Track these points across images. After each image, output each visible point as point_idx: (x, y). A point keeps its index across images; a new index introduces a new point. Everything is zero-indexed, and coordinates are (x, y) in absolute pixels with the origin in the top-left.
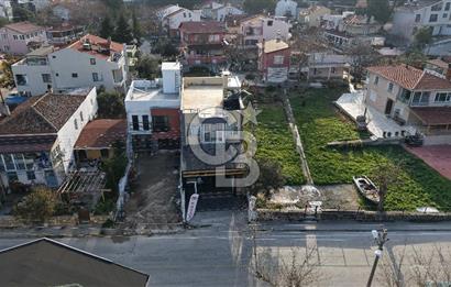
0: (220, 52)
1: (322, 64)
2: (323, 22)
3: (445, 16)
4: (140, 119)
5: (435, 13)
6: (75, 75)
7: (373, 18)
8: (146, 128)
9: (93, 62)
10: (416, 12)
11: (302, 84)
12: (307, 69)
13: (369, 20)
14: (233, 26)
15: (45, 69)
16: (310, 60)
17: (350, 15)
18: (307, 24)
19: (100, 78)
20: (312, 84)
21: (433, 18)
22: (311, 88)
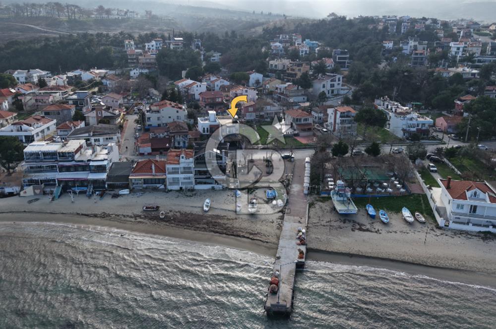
0: (222, 107)
1: (271, 111)
2: (277, 88)
3: (339, 84)
4: (206, 129)
5: (332, 83)
6: (170, 117)
7: (300, 87)
8: (207, 132)
9: (177, 112)
10: (323, 83)
11: (261, 120)
12: (263, 113)
13: (298, 88)
14: (226, 92)
15: (158, 115)
16: (264, 109)
17: (290, 85)
18: (268, 89)
19: (179, 118)
20: (266, 120)
21: (332, 86)
22: (266, 121)
